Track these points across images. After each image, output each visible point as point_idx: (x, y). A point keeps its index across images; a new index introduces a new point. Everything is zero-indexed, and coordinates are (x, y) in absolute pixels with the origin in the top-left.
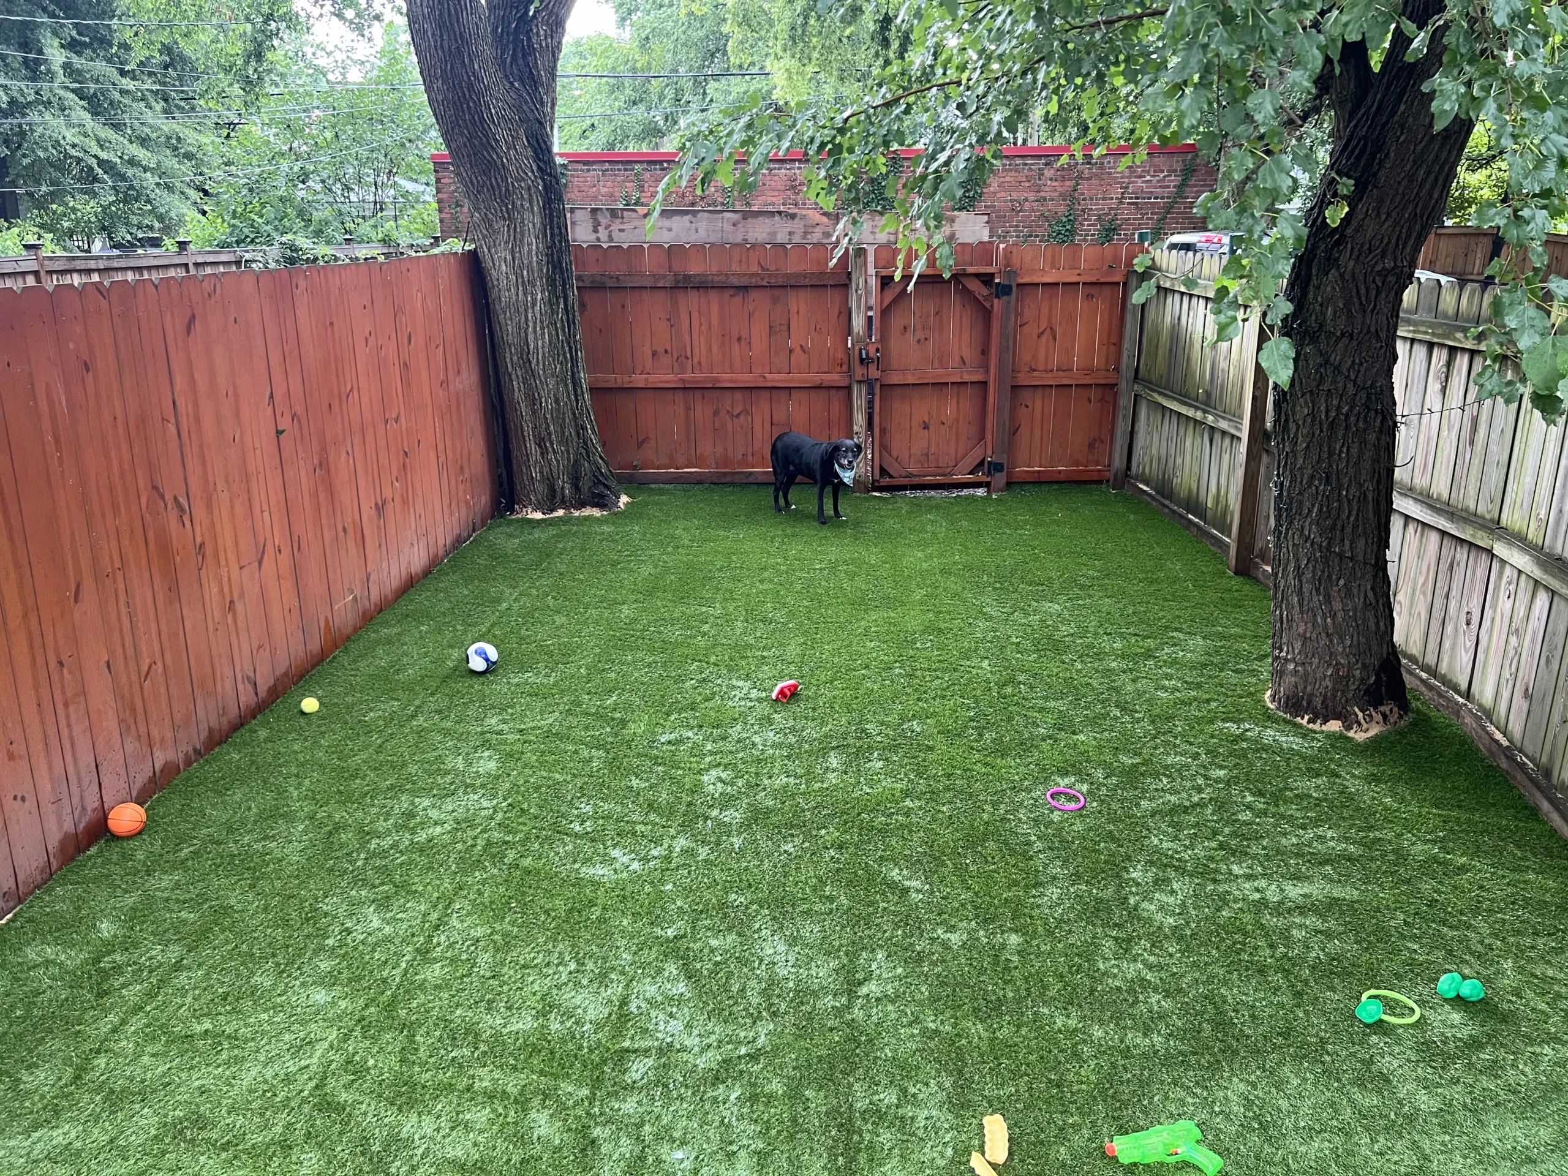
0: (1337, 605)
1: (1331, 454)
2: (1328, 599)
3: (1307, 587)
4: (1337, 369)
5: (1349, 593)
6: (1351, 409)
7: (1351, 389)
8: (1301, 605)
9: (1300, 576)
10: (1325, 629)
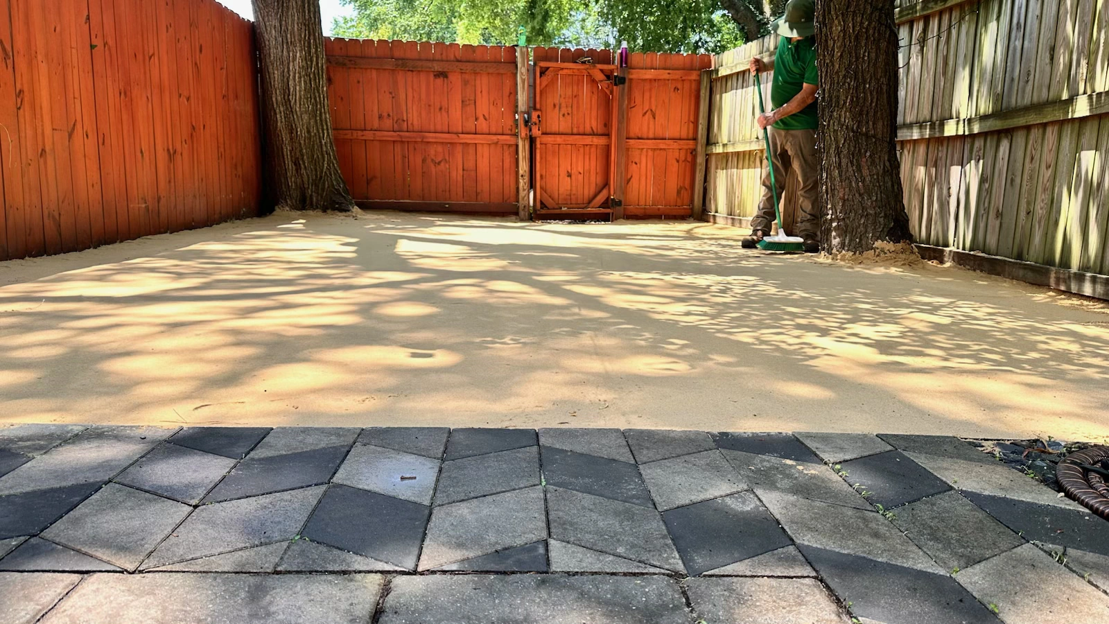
9: (838, 154)
10: (858, 191)
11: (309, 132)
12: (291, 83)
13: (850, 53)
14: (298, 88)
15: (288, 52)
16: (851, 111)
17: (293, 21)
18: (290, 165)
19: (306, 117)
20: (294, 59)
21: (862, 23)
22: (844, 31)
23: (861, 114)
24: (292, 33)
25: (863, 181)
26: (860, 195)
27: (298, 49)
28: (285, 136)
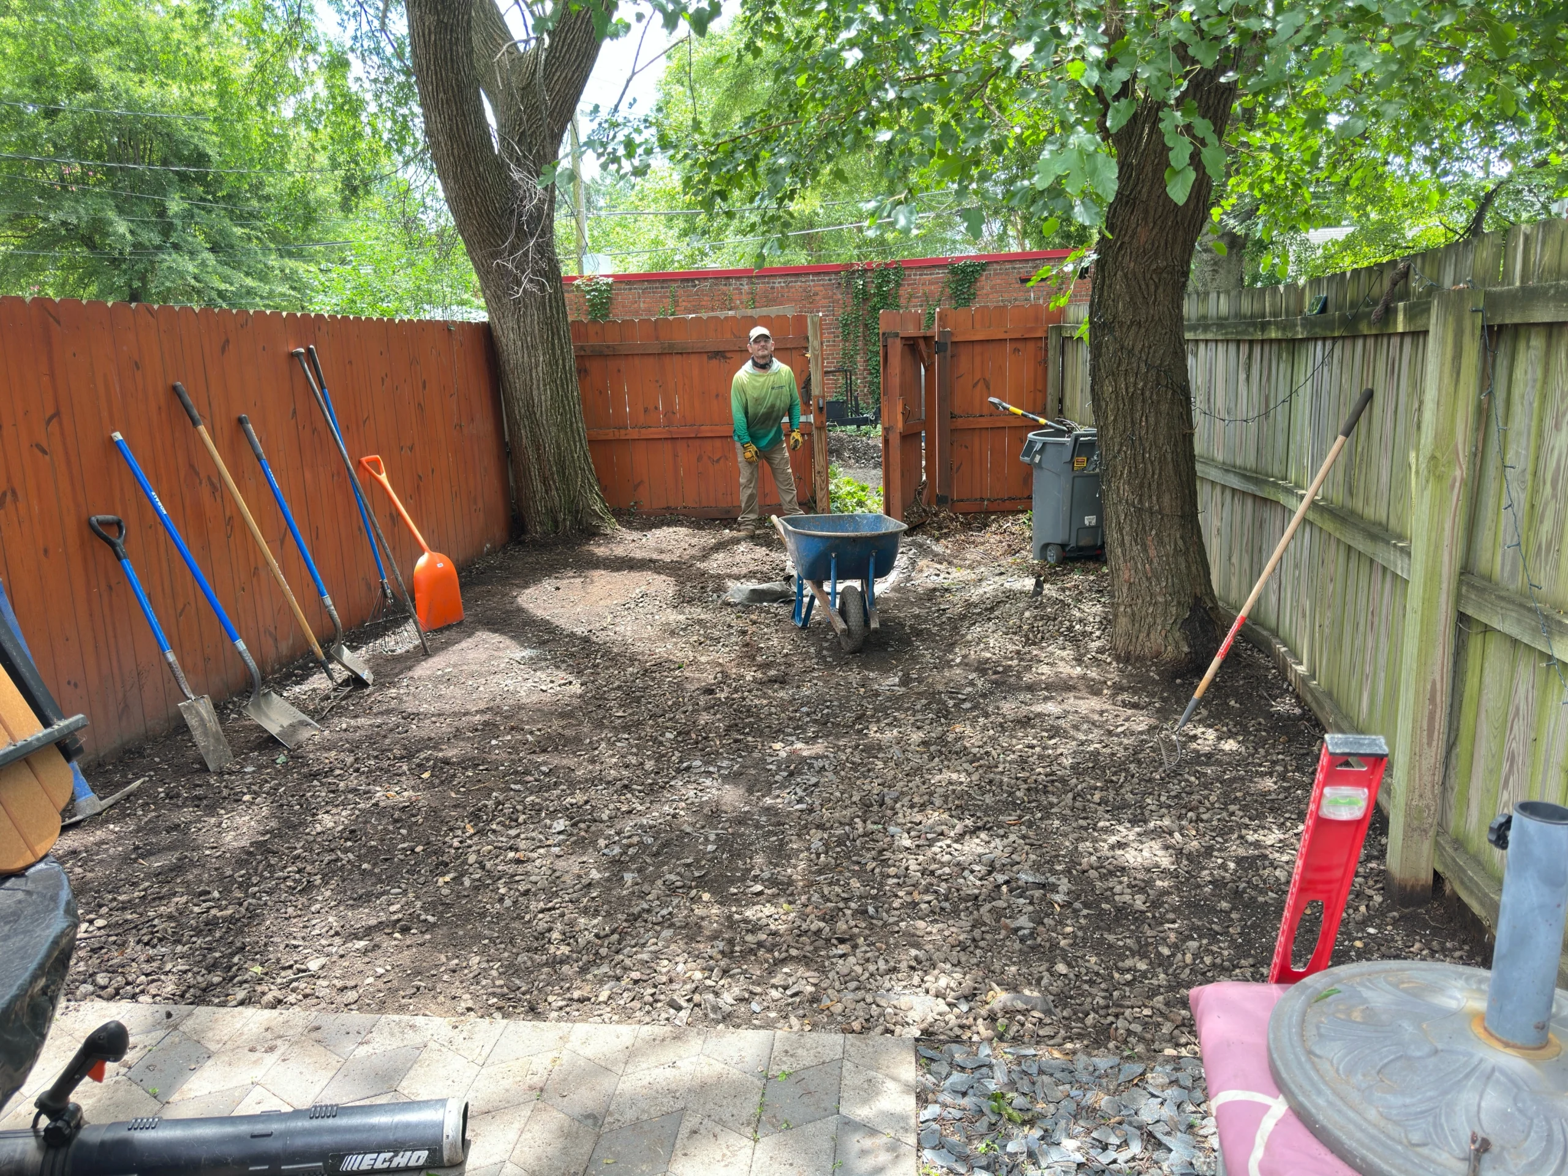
0: (1152, 552)
1: (1133, 423)
2: (1145, 549)
3: (1127, 539)
4: (1131, 352)
5: (1161, 543)
6: (1145, 385)
7: (1144, 369)
8: (1124, 555)
9: (1121, 530)
10: (1145, 573)
11: (559, 447)
12: (535, 393)
13: (1125, 417)
14: (543, 397)
15: (529, 357)
16: (1129, 483)
17: (532, 321)
18: (538, 485)
19: (554, 430)
20: (537, 366)
21: (1135, 384)
22: (1116, 391)
23: (1141, 486)
24: (533, 333)
25: (1151, 563)
26: (1148, 579)
27: (541, 353)
28: (531, 453)
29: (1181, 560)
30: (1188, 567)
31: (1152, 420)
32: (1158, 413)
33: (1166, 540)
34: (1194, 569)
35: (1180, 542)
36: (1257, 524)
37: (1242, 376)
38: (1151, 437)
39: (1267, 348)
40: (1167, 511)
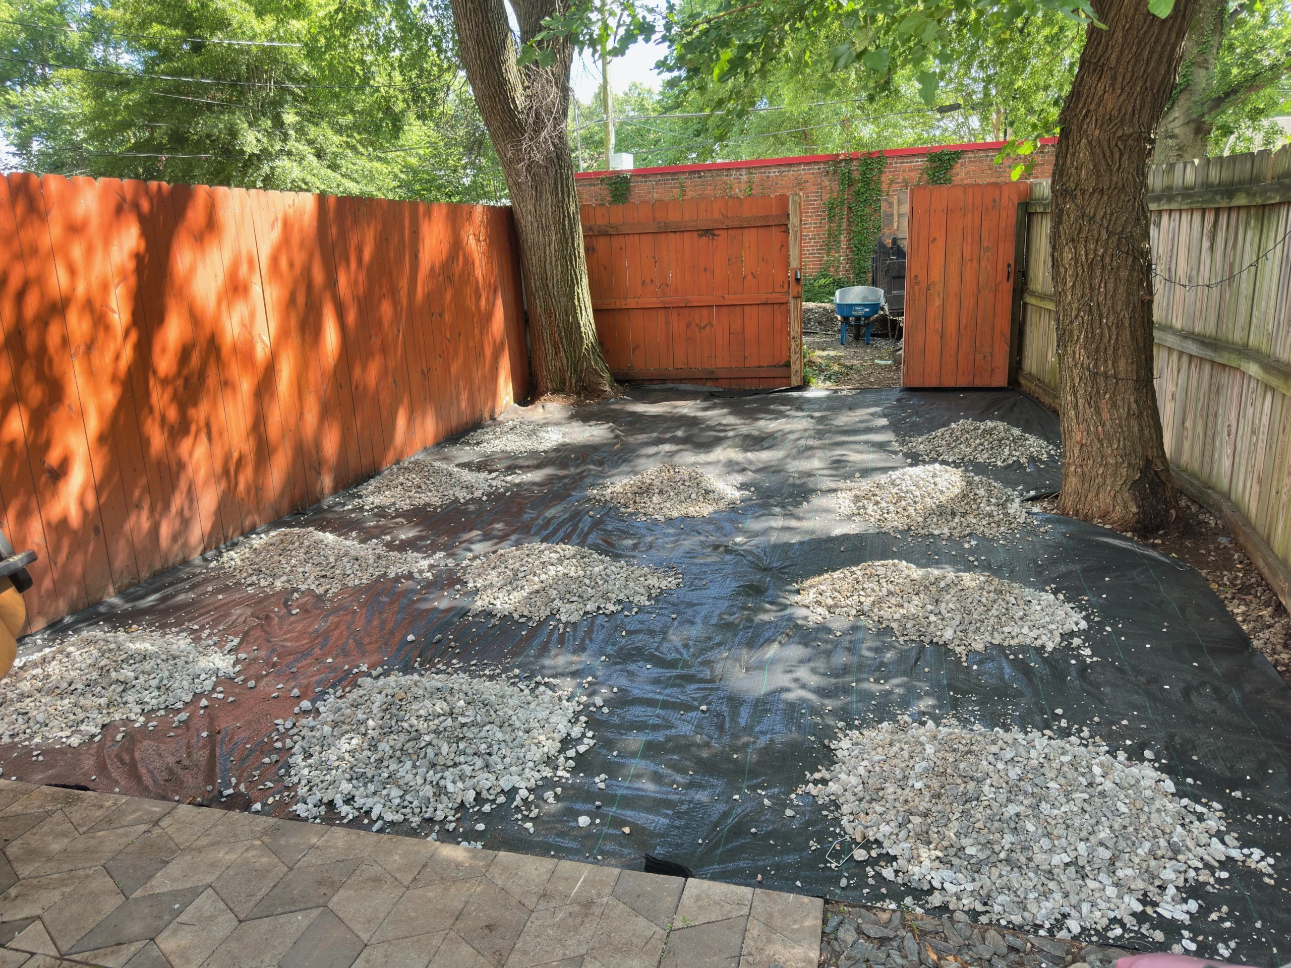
4: (1092, 219)
7: (1105, 236)
8: (1077, 417)
29: (1134, 423)
30: (1141, 430)
31: (1111, 286)
32: (1117, 279)
33: (1120, 403)
34: (1146, 432)
35: (1134, 406)
36: (1214, 390)
37: (1206, 244)
38: (1109, 303)
39: (1234, 216)
40: (1122, 375)
